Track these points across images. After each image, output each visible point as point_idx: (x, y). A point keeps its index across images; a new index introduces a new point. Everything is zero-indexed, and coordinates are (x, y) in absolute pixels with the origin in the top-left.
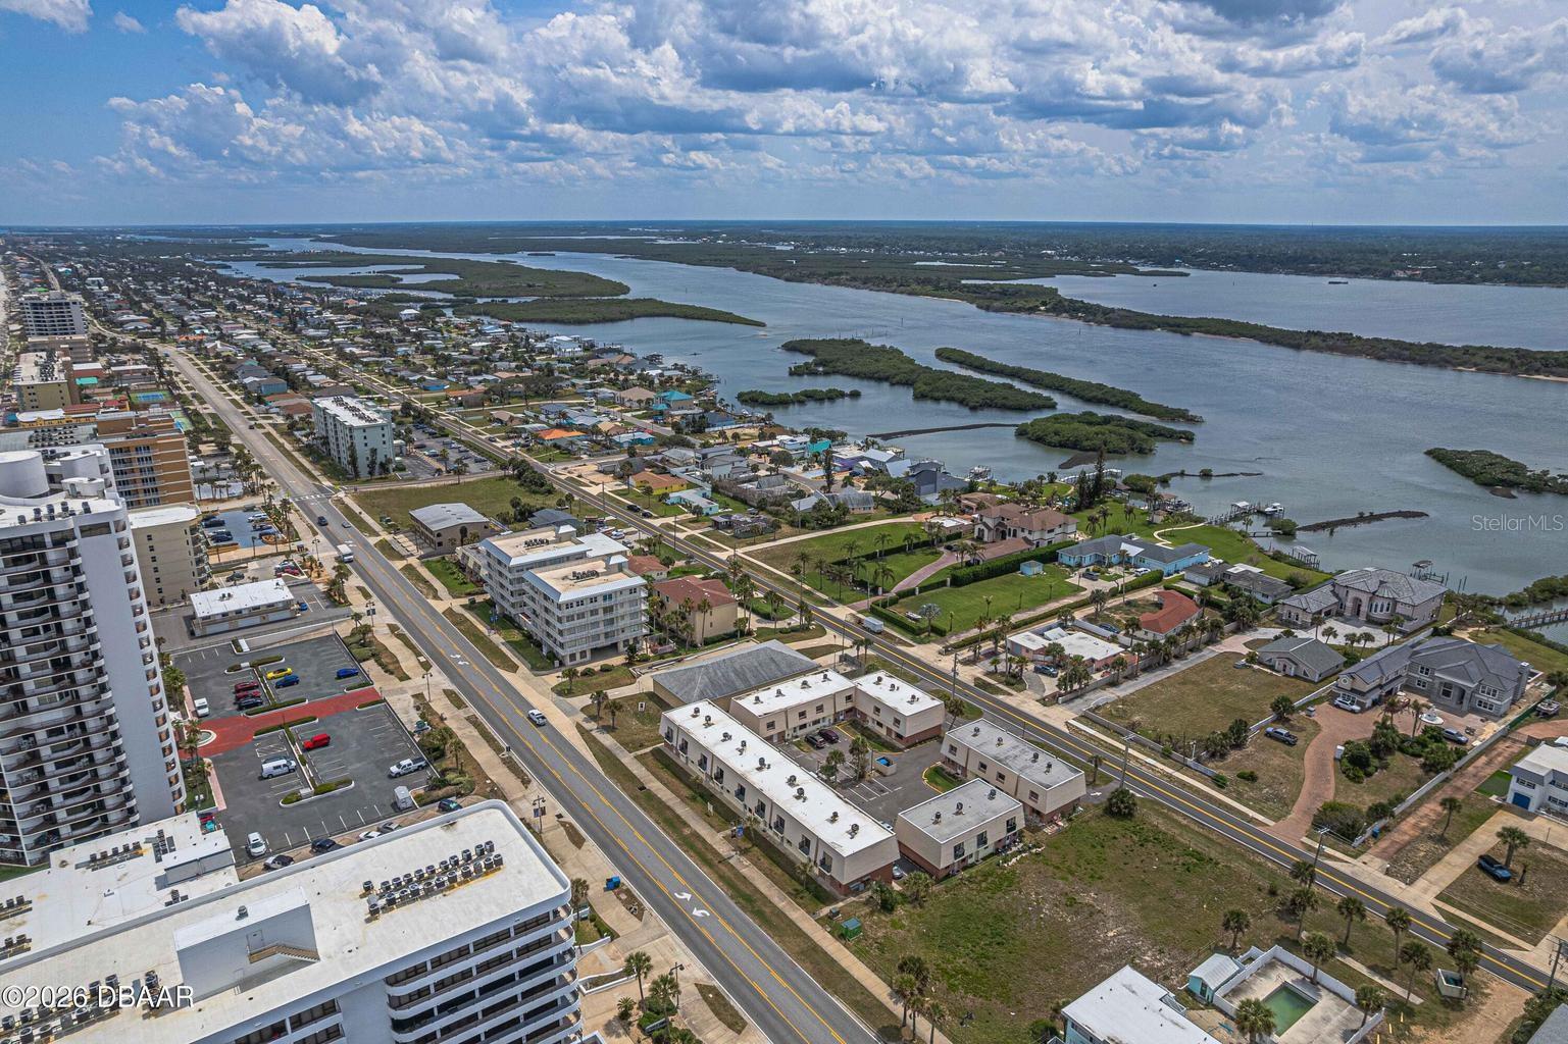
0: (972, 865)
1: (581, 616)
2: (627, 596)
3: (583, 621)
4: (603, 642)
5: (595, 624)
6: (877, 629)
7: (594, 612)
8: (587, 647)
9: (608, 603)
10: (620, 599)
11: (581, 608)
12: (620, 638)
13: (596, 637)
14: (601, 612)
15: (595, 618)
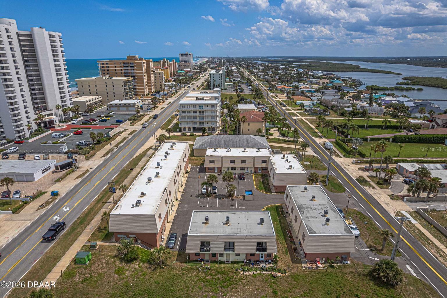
0: (222, 262)
1: (189, 112)
2: (210, 108)
3: (189, 114)
4: (198, 125)
5: (195, 117)
6: (329, 147)
7: (195, 112)
8: (191, 126)
9: (202, 109)
10: (206, 108)
11: (188, 109)
12: (206, 126)
13: (195, 123)
14: (198, 112)
15: (195, 114)
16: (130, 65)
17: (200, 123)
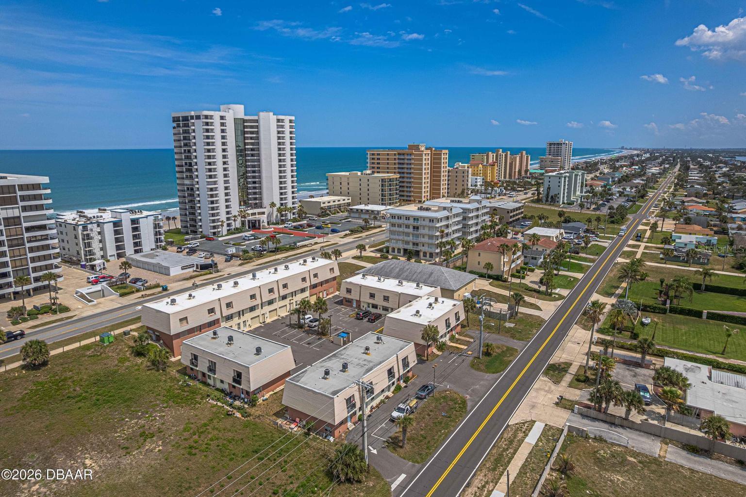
1: (400, 226)
2: (427, 223)
3: (399, 229)
4: (410, 247)
5: (408, 234)
7: (407, 227)
8: (401, 246)
9: (416, 224)
10: (424, 223)
11: (401, 221)
12: (421, 249)
13: (407, 243)
14: (411, 227)
15: (406, 230)
16: (406, 157)
17: (414, 244)
